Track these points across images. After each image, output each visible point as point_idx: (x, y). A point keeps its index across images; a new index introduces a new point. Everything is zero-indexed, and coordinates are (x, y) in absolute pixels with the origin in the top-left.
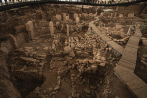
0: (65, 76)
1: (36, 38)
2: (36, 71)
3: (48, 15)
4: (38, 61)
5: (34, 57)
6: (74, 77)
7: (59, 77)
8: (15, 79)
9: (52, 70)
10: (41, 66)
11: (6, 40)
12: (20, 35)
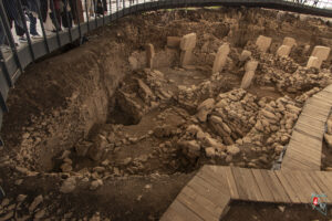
0: (159, 138)
1: (189, 67)
2: (139, 106)
3: (245, 33)
4: (154, 97)
5: (153, 89)
6: (166, 146)
7: (151, 132)
8: (114, 101)
9: (158, 119)
10: (150, 105)
11: (144, 50)
12: (169, 51)
